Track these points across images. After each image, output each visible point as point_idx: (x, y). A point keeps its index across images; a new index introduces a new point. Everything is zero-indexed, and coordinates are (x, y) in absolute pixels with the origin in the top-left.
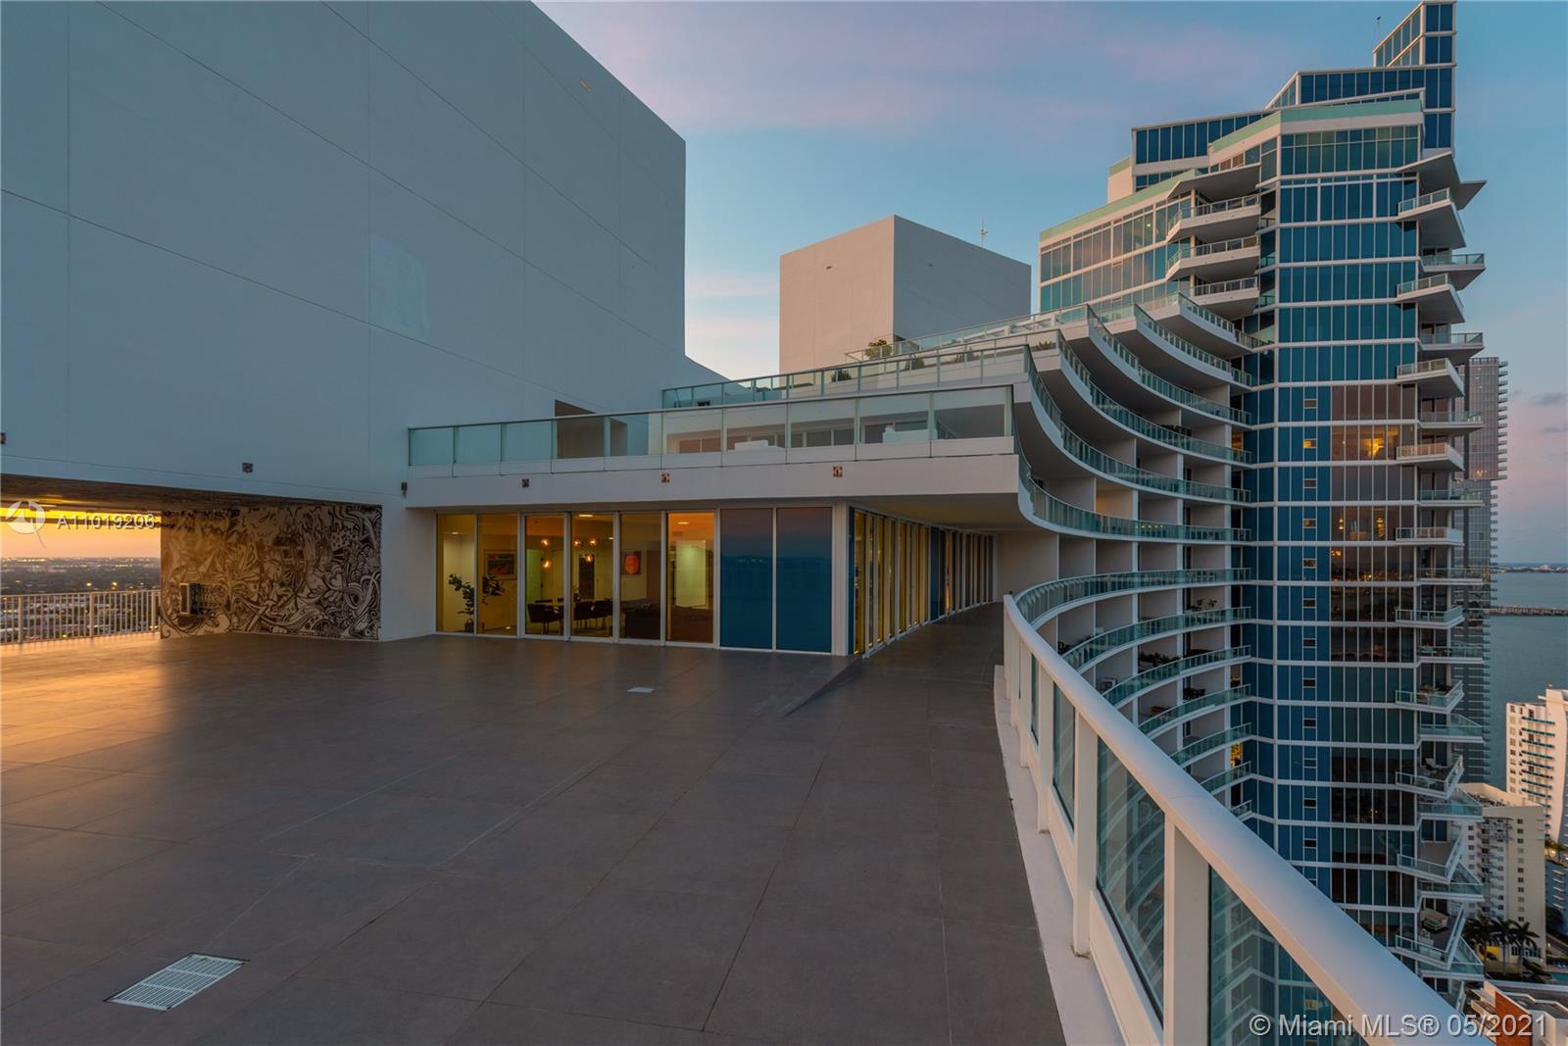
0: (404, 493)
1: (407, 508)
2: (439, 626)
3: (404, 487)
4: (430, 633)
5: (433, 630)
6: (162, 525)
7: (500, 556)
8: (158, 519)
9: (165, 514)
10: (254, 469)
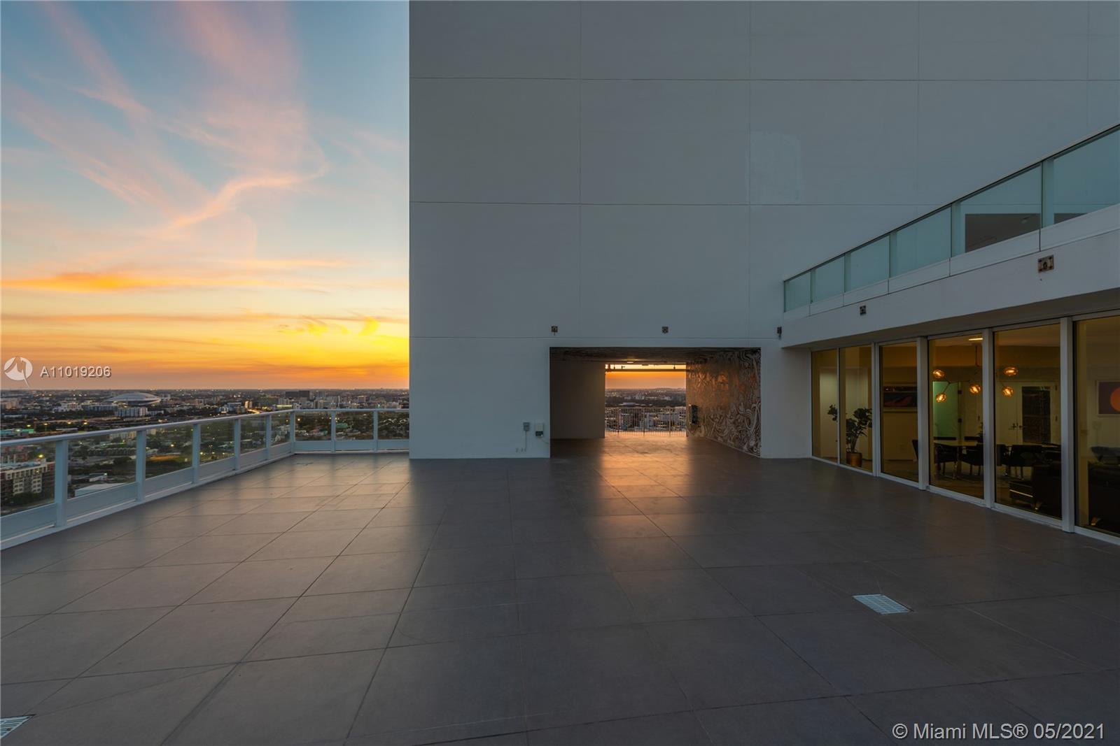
0: (780, 336)
1: (783, 348)
2: (816, 450)
3: (780, 331)
4: (806, 457)
5: (809, 454)
6: (687, 371)
7: (897, 388)
8: (684, 367)
9: (687, 364)
10: (669, 330)
